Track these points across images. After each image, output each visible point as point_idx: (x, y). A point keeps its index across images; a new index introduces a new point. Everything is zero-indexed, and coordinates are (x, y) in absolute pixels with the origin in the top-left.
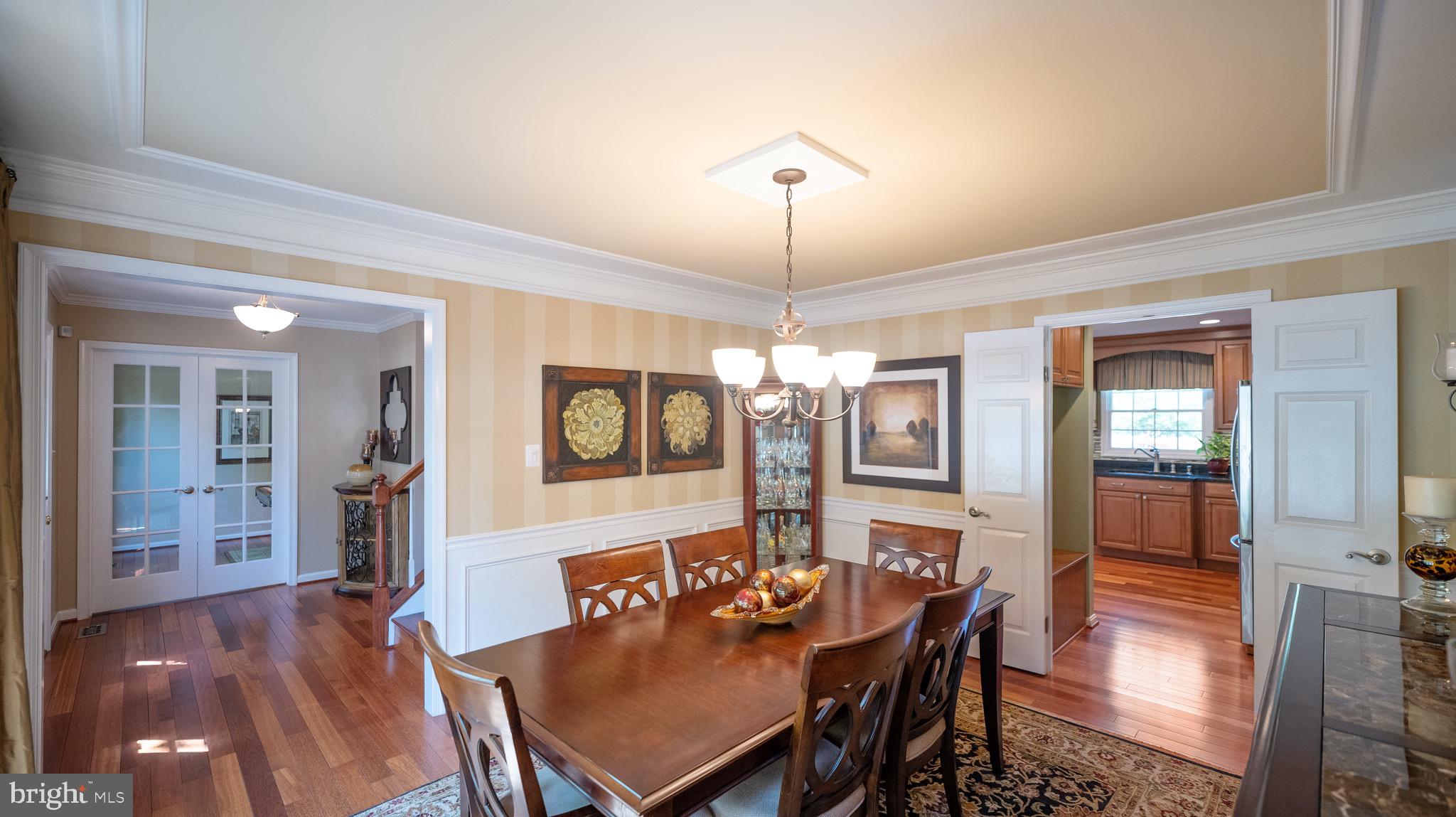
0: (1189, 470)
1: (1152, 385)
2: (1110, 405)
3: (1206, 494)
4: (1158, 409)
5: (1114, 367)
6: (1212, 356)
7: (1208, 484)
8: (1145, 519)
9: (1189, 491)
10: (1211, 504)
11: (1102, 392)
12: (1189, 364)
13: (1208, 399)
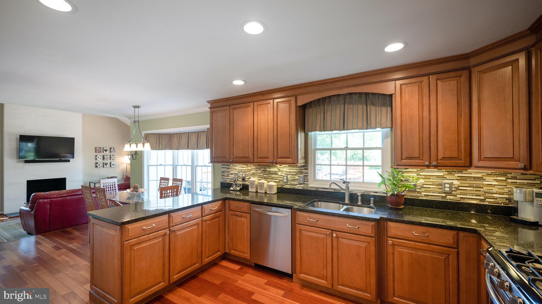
0: (372, 202)
1: (344, 127)
2: (315, 144)
3: (389, 234)
4: (349, 147)
5: (316, 111)
6: (391, 95)
7: (391, 224)
8: (335, 257)
9: (374, 231)
10: (393, 245)
11: (309, 133)
12: (372, 107)
13: (387, 138)
